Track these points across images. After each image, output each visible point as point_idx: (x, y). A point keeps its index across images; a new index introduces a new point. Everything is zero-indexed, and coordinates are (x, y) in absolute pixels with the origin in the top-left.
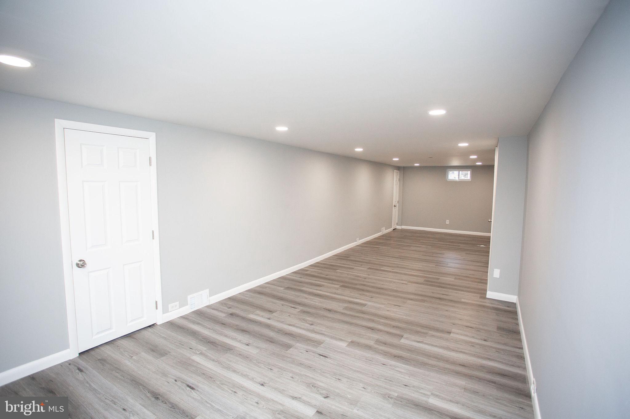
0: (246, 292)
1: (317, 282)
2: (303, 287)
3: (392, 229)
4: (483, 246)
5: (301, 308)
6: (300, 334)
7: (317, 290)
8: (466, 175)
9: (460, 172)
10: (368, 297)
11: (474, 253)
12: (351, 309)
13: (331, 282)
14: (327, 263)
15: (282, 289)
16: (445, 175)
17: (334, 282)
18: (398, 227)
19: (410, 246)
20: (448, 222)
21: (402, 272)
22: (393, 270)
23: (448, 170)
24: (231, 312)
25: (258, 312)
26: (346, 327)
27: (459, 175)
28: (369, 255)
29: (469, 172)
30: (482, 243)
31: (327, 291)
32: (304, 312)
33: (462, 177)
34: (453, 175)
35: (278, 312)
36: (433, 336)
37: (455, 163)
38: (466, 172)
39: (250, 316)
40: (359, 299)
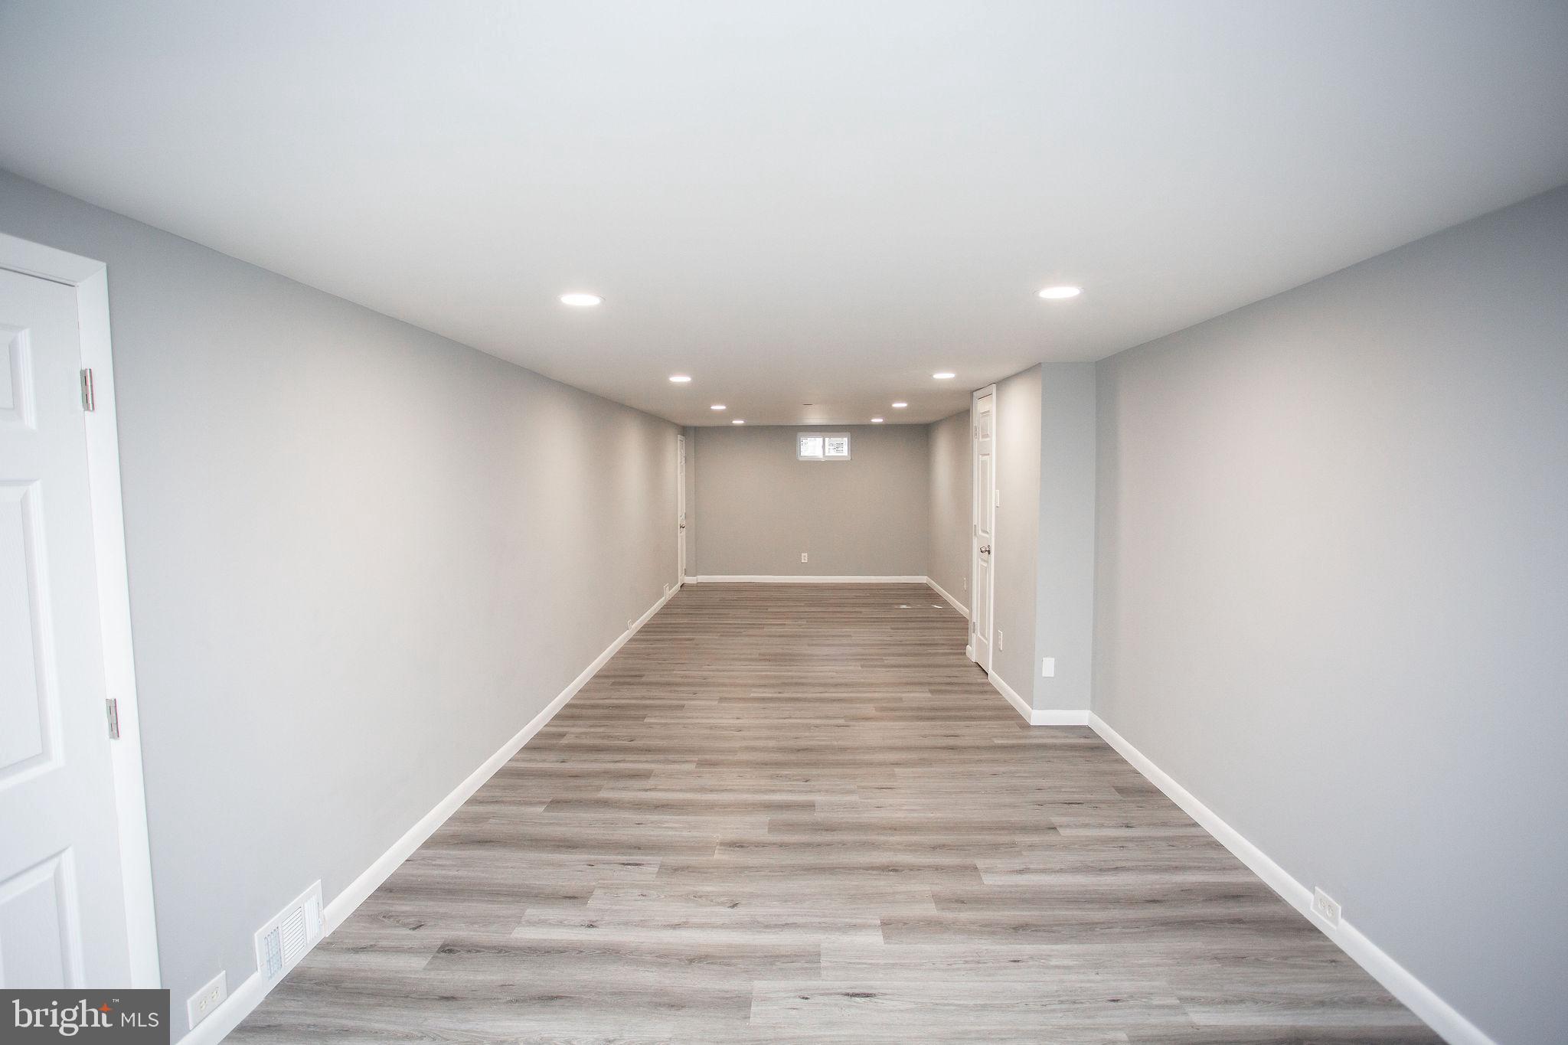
0: (430, 852)
1: (622, 766)
2: (599, 788)
3: (679, 584)
4: (904, 606)
5: (657, 859)
6: (730, 946)
7: (646, 790)
8: (838, 448)
9: (827, 439)
10: (794, 780)
11: (904, 626)
12: (792, 827)
13: (661, 757)
14: (601, 702)
15: (540, 809)
16: (794, 446)
17: (671, 757)
18: (690, 580)
19: (761, 626)
20: (805, 558)
21: (810, 696)
22: (780, 695)
23: (800, 434)
24: (440, 943)
25: (532, 912)
26: (827, 882)
27: (824, 446)
28: (686, 662)
29: (846, 439)
30: (900, 601)
31: (678, 787)
32: (675, 870)
33: (831, 453)
34: (812, 447)
35: (598, 892)
36: (1032, 847)
37: (814, 418)
38: (840, 439)
39: (519, 936)
40: (779, 791)
